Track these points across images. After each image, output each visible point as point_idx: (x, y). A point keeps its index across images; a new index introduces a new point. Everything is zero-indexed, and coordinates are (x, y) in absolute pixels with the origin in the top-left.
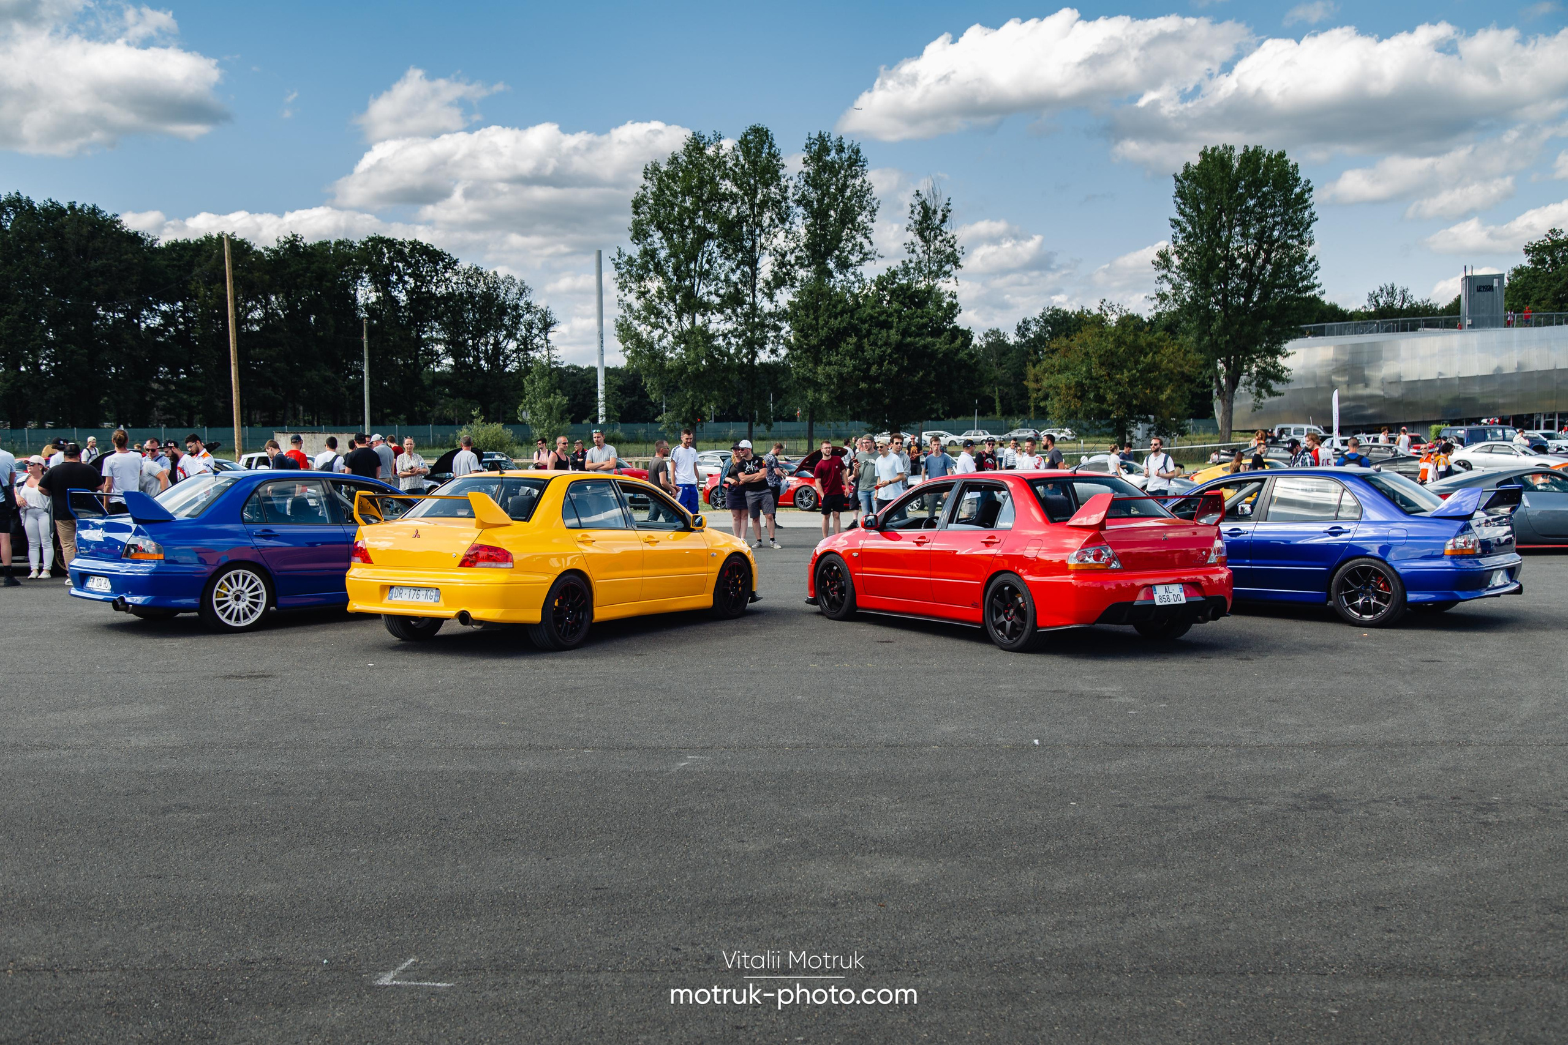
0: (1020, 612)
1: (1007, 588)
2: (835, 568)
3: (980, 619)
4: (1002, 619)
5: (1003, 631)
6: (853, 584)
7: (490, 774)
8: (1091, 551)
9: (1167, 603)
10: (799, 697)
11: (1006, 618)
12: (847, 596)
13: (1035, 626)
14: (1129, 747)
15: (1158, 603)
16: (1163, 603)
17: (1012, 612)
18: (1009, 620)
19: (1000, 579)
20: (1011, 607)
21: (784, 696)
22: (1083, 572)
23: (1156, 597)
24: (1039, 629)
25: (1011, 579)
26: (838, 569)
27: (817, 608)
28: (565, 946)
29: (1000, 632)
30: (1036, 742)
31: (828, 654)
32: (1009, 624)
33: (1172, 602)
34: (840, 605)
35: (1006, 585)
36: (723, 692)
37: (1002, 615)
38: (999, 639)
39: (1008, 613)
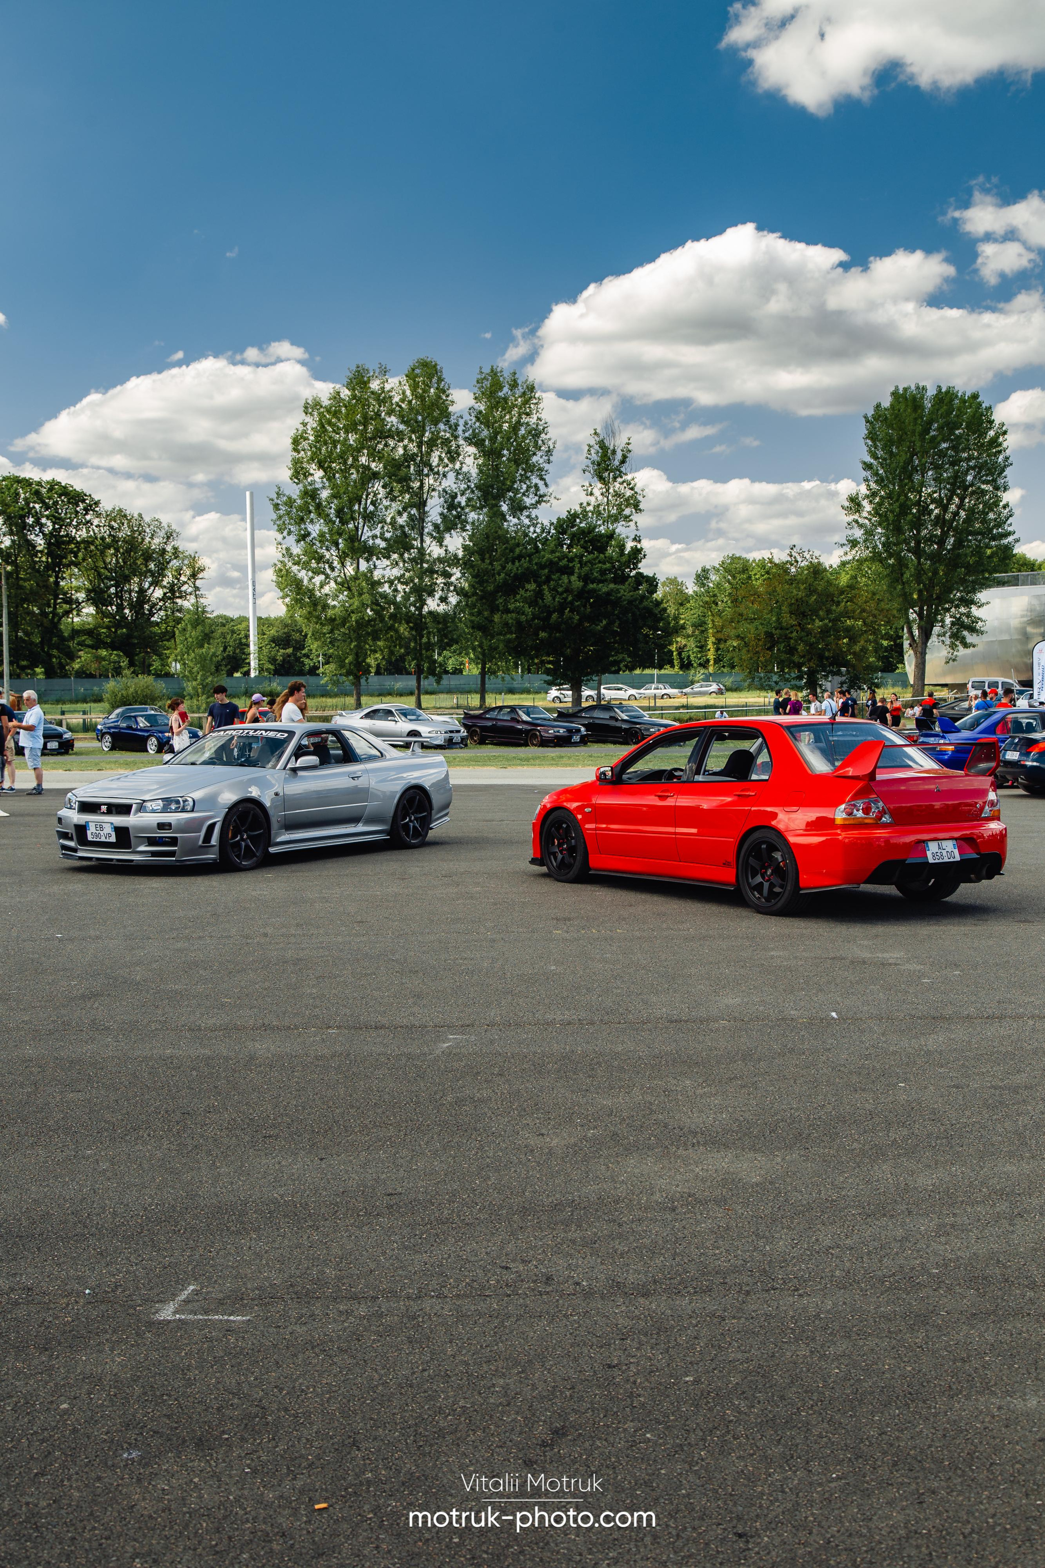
0: (779, 872)
1: (764, 846)
2: (565, 825)
3: (733, 880)
4: (759, 879)
5: (761, 893)
6: (585, 843)
7: (227, 1059)
8: (860, 804)
9: (941, 861)
10: (553, 968)
11: (763, 878)
12: (579, 856)
13: (797, 887)
14: (937, 1020)
15: (931, 861)
16: (937, 861)
17: (769, 872)
18: (767, 881)
19: (756, 835)
20: (769, 866)
21: (536, 966)
22: (851, 827)
23: (929, 854)
24: (801, 889)
25: (769, 835)
26: (568, 826)
27: (544, 869)
28: (372, 1266)
29: (756, 893)
30: (834, 1014)
31: (569, 919)
32: (766, 885)
33: (946, 860)
34: (570, 866)
35: (764, 842)
36: (466, 962)
37: (759, 876)
38: (756, 901)
39: (766, 872)
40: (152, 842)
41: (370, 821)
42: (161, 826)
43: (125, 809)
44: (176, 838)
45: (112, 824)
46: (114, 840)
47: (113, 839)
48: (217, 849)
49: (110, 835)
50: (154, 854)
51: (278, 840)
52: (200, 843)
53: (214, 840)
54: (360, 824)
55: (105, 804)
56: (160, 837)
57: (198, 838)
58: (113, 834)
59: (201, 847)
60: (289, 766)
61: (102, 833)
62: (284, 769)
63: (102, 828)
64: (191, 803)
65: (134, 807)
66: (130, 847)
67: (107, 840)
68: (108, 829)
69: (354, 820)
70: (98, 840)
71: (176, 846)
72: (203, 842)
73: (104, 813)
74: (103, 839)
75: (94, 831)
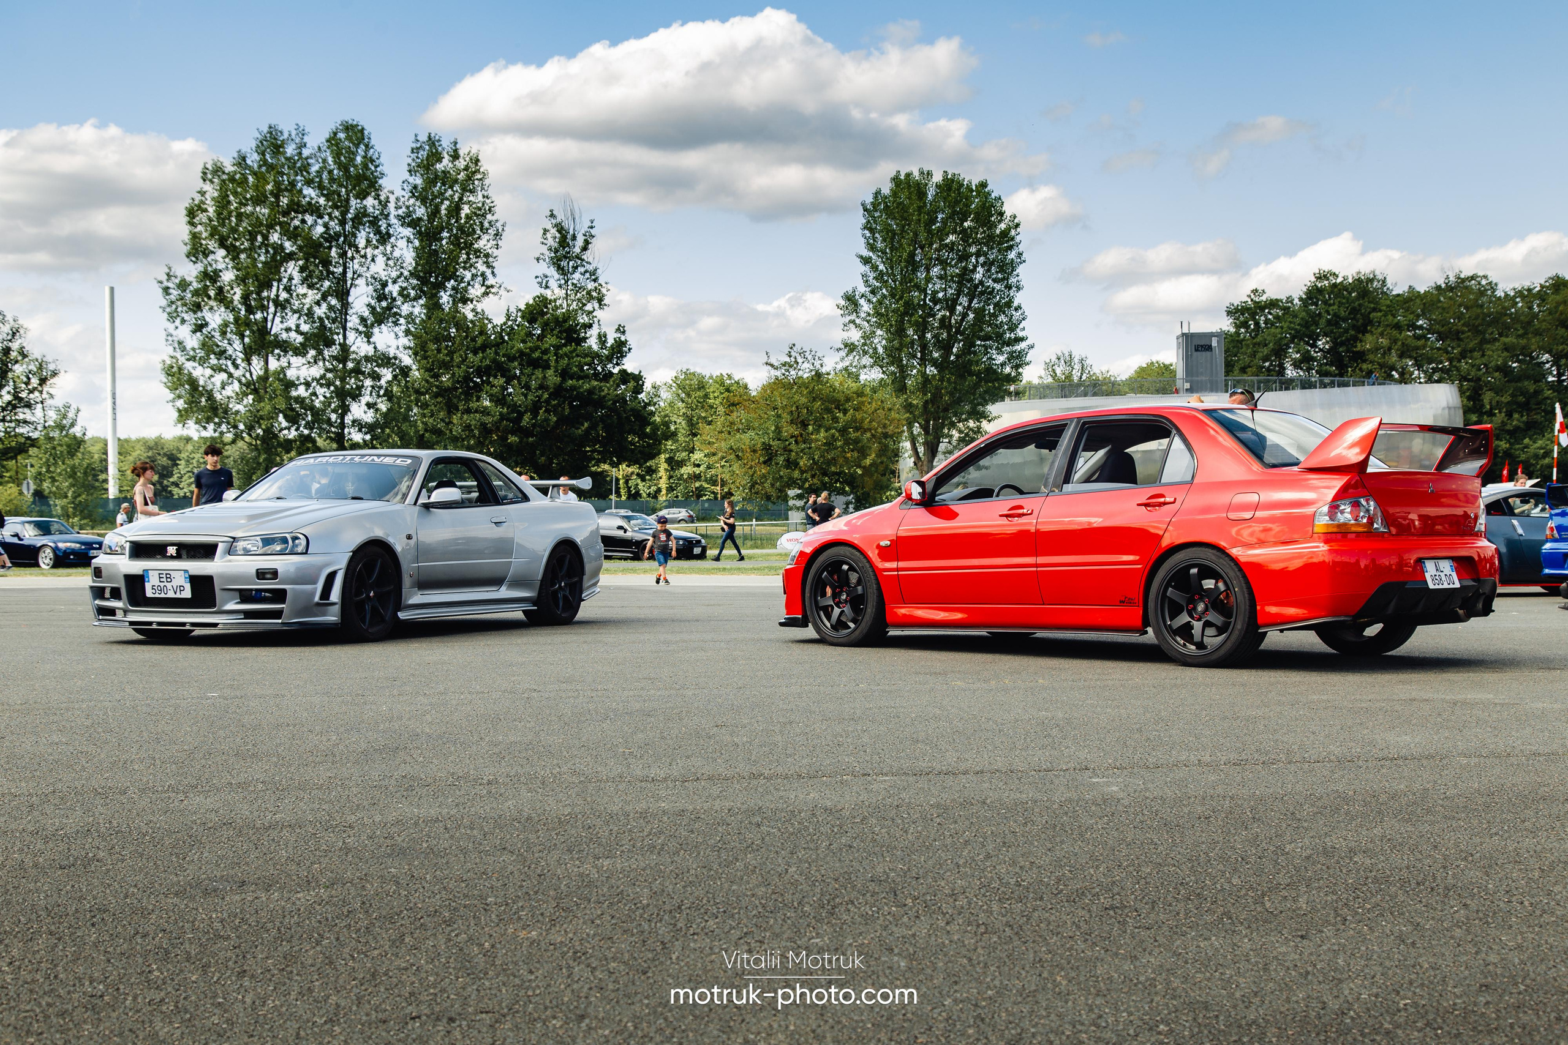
0: (1221, 606)
1: (1194, 571)
2: (845, 567)
3: (1139, 623)
4: (1184, 618)
5: (1187, 637)
6: (879, 589)
8: (1347, 504)
9: (1441, 587)
11: (1191, 616)
12: (870, 610)
13: (1253, 623)
15: (1431, 586)
16: (1437, 587)
17: (1201, 607)
18: (1199, 620)
19: (1180, 556)
20: (1200, 600)
22: (1337, 535)
23: (1428, 577)
24: (1259, 627)
25: (1202, 556)
26: (850, 566)
27: (810, 632)
29: (1178, 639)
32: (1197, 626)
33: (1446, 586)
35: (1193, 566)
37: (1185, 613)
38: (1182, 650)
39: (1195, 609)
40: (246, 596)
41: (516, 583)
42: (261, 574)
43: (206, 551)
44: (284, 591)
45: (186, 571)
46: (189, 596)
47: (187, 594)
48: (336, 609)
49: (182, 588)
50: (248, 614)
51: (411, 602)
52: (317, 599)
53: (335, 595)
54: (503, 588)
55: (173, 544)
56: (257, 590)
57: (313, 594)
58: (188, 586)
59: (318, 604)
60: (420, 501)
61: (169, 585)
62: (415, 504)
63: (169, 578)
64: (303, 542)
65: (221, 548)
66: (215, 606)
67: (178, 596)
68: (180, 580)
69: (496, 581)
70: (163, 595)
71: (284, 602)
72: (321, 598)
73: (172, 557)
74: (171, 595)
75: (157, 583)
